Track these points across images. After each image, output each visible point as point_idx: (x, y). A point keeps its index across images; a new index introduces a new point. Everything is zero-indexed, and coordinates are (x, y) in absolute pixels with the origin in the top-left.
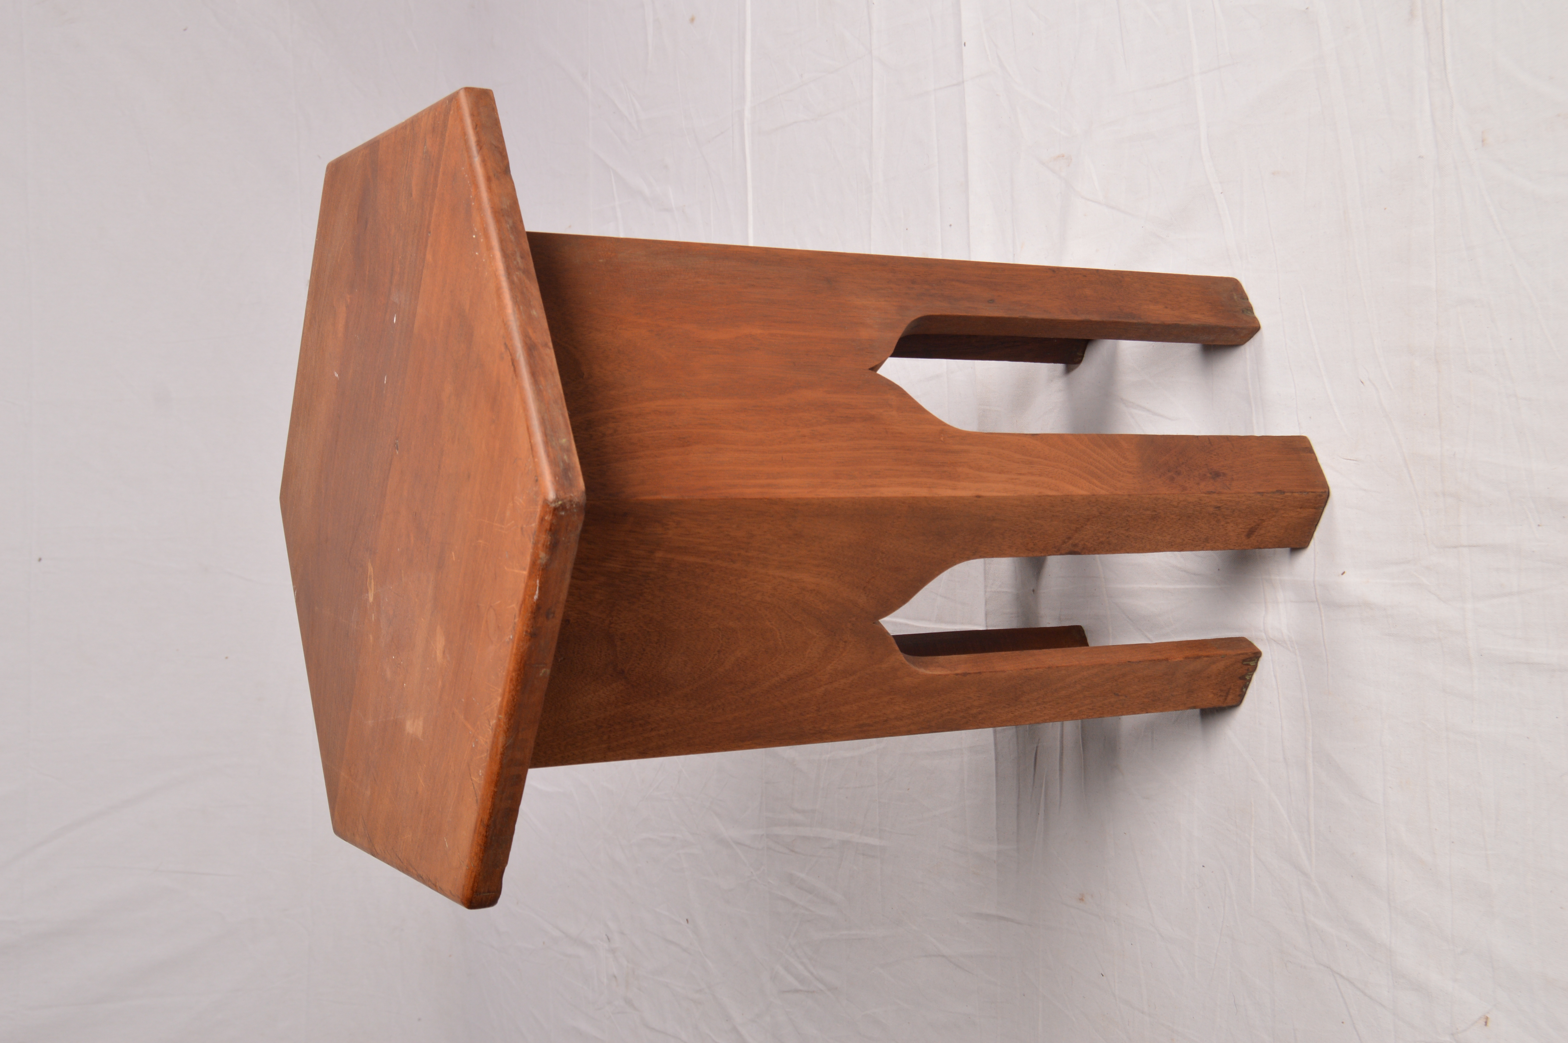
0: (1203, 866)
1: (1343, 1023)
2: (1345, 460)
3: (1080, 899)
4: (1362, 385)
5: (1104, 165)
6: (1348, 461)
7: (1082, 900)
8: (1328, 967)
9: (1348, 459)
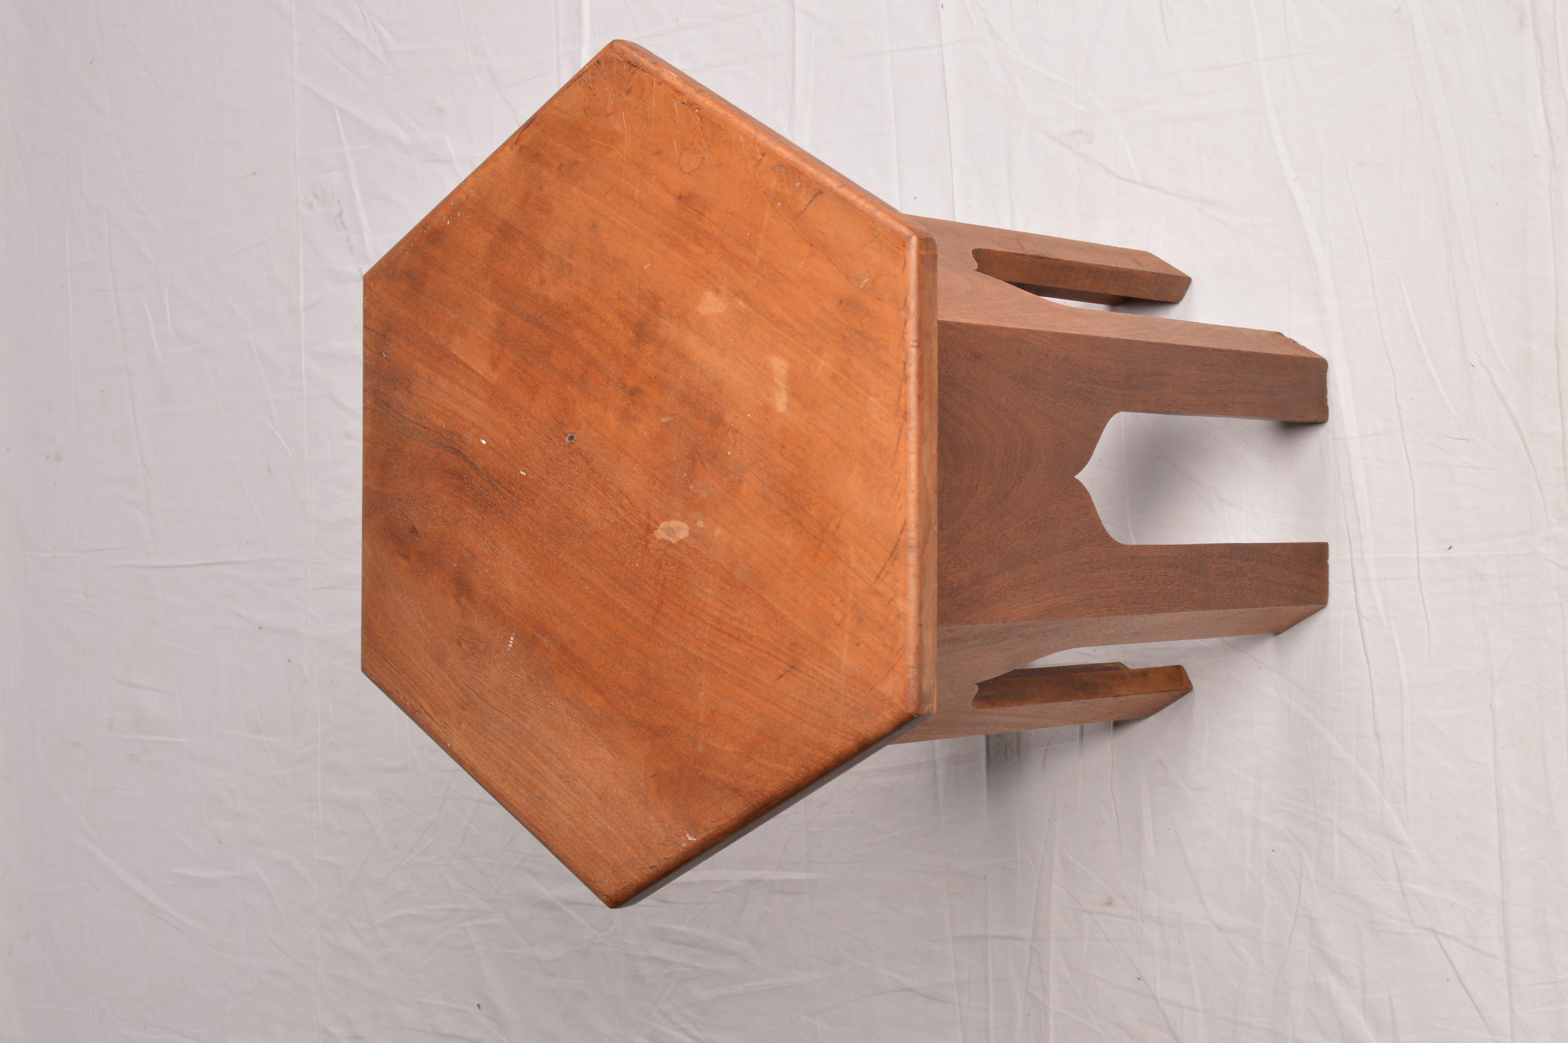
0: (1273, 851)
1: (1448, 980)
2: (1454, 440)
3: (1107, 904)
4: (1472, 368)
5: (1141, 144)
6: (1458, 440)
7: (1109, 904)
8: (1429, 929)
9: (1458, 439)
